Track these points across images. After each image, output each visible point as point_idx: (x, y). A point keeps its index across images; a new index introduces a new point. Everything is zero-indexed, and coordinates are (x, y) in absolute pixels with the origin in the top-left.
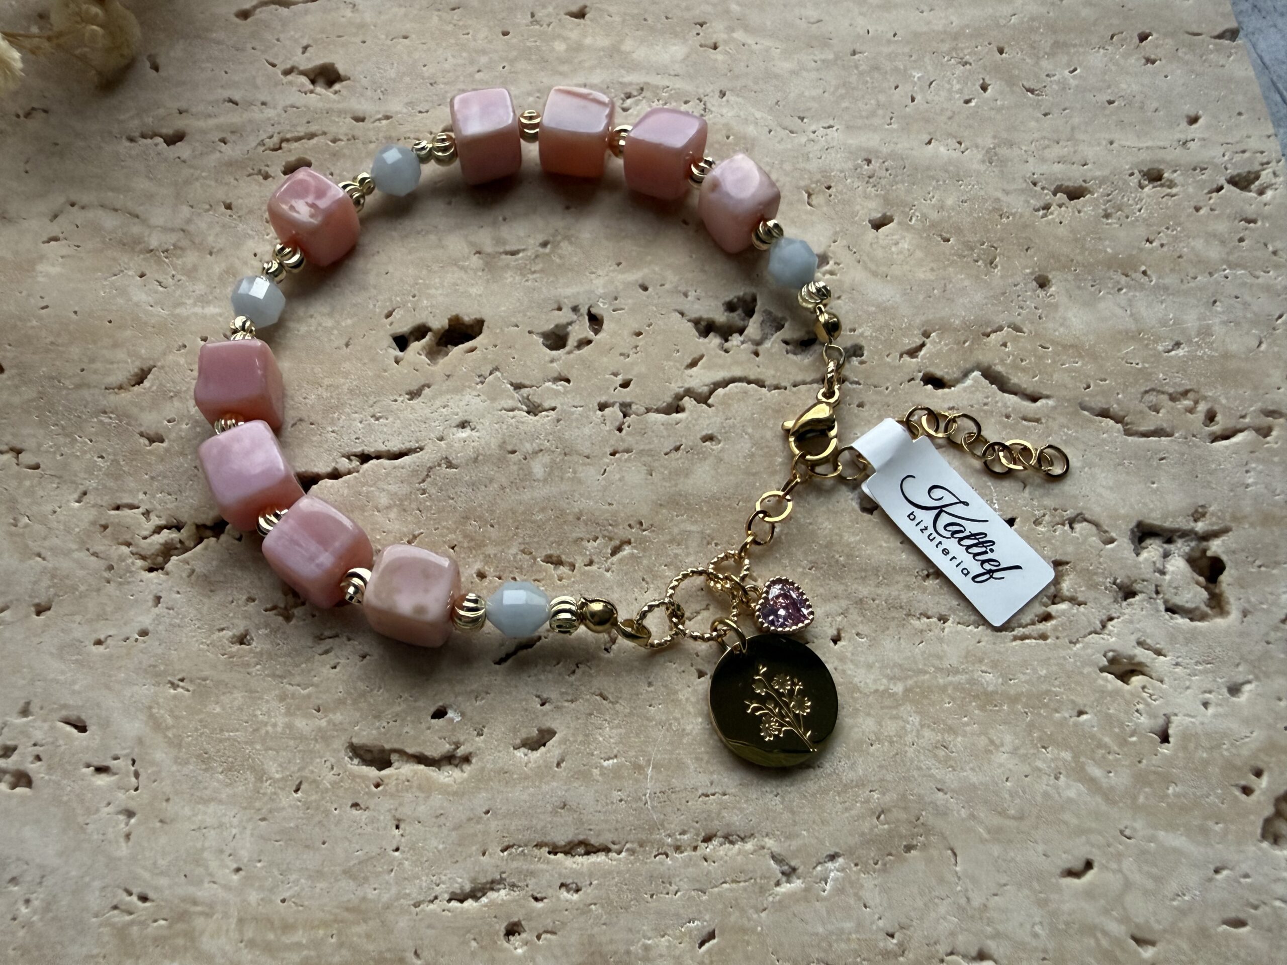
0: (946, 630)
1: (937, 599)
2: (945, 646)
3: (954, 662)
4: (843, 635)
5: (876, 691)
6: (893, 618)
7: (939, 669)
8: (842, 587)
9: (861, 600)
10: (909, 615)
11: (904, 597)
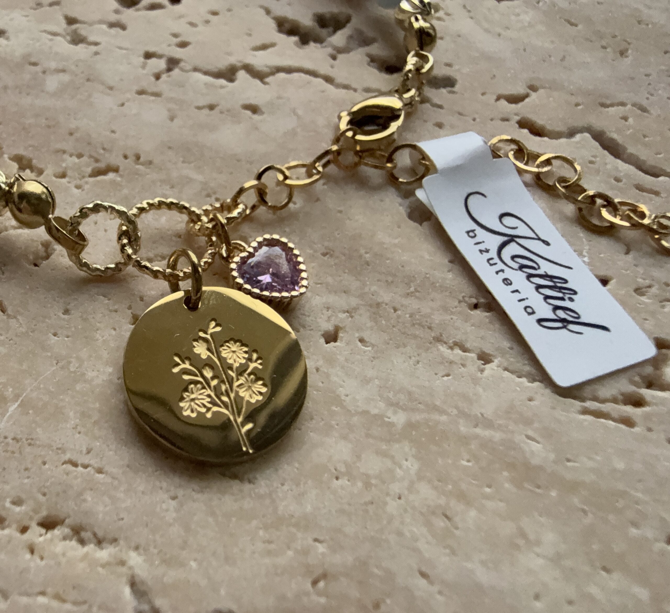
0: (486, 373)
1: (482, 333)
2: (481, 390)
3: (489, 412)
4: (341, 335)
5: (365, 413)
6: (415, 337)
7: (463, 414)
8: (358, 284)
9: (378, 305)
10: (438, 340)
11: (437, 318)
